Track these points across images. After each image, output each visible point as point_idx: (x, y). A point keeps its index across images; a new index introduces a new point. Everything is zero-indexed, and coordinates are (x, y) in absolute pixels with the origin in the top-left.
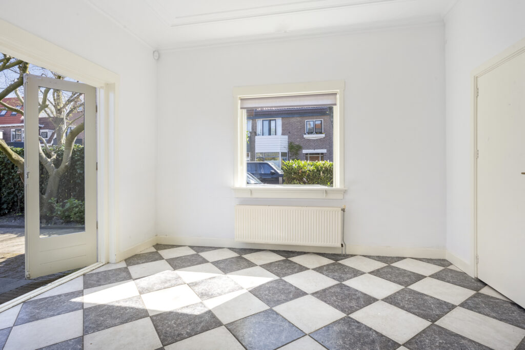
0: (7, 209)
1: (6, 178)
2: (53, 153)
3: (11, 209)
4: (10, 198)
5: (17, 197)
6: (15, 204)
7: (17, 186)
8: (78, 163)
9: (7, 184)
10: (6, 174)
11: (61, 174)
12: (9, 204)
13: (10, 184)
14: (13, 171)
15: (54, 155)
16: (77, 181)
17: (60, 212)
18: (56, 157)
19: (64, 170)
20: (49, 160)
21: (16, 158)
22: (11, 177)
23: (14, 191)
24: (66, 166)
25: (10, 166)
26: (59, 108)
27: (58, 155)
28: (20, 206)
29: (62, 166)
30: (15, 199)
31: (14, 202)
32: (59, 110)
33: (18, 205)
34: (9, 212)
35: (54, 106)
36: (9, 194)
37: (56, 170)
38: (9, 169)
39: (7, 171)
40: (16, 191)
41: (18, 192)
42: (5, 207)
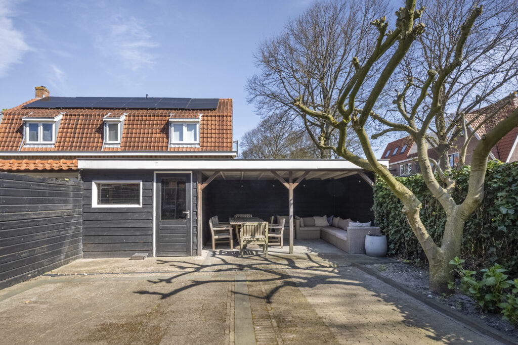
0: (394, 249)
1: (393, 214)
2: (450, 180)
3: (398, 250)
4: (397, 237)
5: (404, 238)
6: (402, 245)
7: (404, 224)
8: (500, 194)
9: (394, 220)
10: (393, 209)
11: (467, 213)
12: (396, 244)
13: (396, 221)
14: (399, 205)
15: (452, 183)
16: (500, 229)
17: (475, 289)
18: (455, 186)
19: (471, 208)
20: (445, 191)
21: (401, 190)
22: (397, 212)
23: (401, 230)
24: (476, 201)
25: (395, 200)
26: (442, 134)
27: (458, 183)
28: (408, 249)
29: (469, 200)
30: (402, 240)
31: (401, 243)
32: (442, 136)
33: (405, 247)
34: (396, 254)
35: (437, 134)
36: (396, 232)
37: (456, 207)
38: (395, 203)
39: (393, 206)
40: (403, 231)
41: (405, 232)
42: (393, 248)
